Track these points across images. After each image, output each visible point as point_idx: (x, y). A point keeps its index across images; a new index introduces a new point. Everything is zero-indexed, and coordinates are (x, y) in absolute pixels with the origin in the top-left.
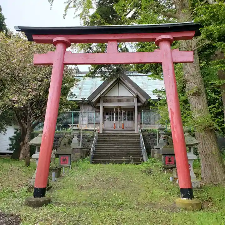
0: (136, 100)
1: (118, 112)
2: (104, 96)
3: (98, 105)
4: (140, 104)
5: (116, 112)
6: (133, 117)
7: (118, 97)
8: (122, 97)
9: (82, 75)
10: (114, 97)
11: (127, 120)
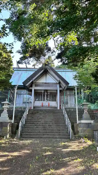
0: (58, 86)
1: (45, 95)
2: (35, 82)
3: (30, 88)
4: (61, 89)
5: (44, 95)
6: (56, 99)
7: (45, 83)
8: (49, 83)
9: (21, 70)
10: (43, 83)
11: (52, 101)
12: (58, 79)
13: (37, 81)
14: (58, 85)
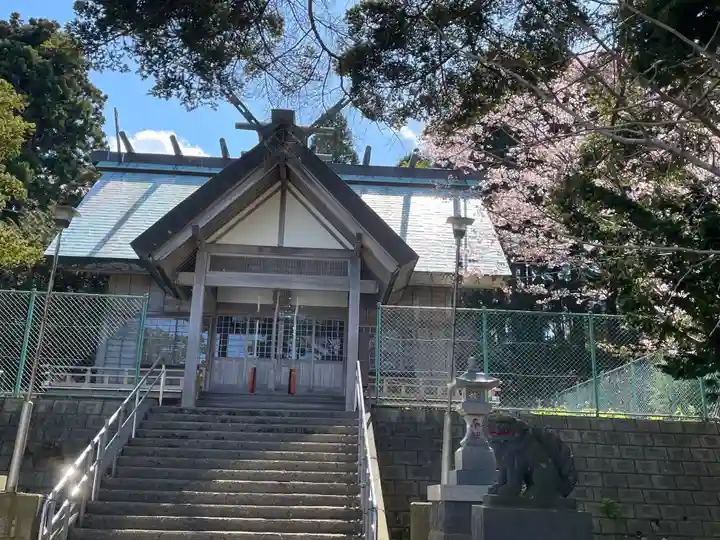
0: (354, 270)
2: (213, 242)
3: (184, 278)
4: (371, 288)
6: (341, 348)
7: (277, 250)
8: (297, 249)
9: (142, 166)
10: (261, 247)
12: (354, 228)
13: (222, 235)
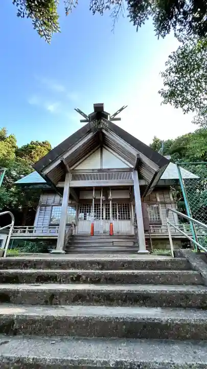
2: (73, 169)
6: (129, 214)
7: (100, 170)
8: (109, 169)
10: (93, 170)
11: (119, 219)
12: (134, 152)
13: (77, 166)
14: (134, 173)
